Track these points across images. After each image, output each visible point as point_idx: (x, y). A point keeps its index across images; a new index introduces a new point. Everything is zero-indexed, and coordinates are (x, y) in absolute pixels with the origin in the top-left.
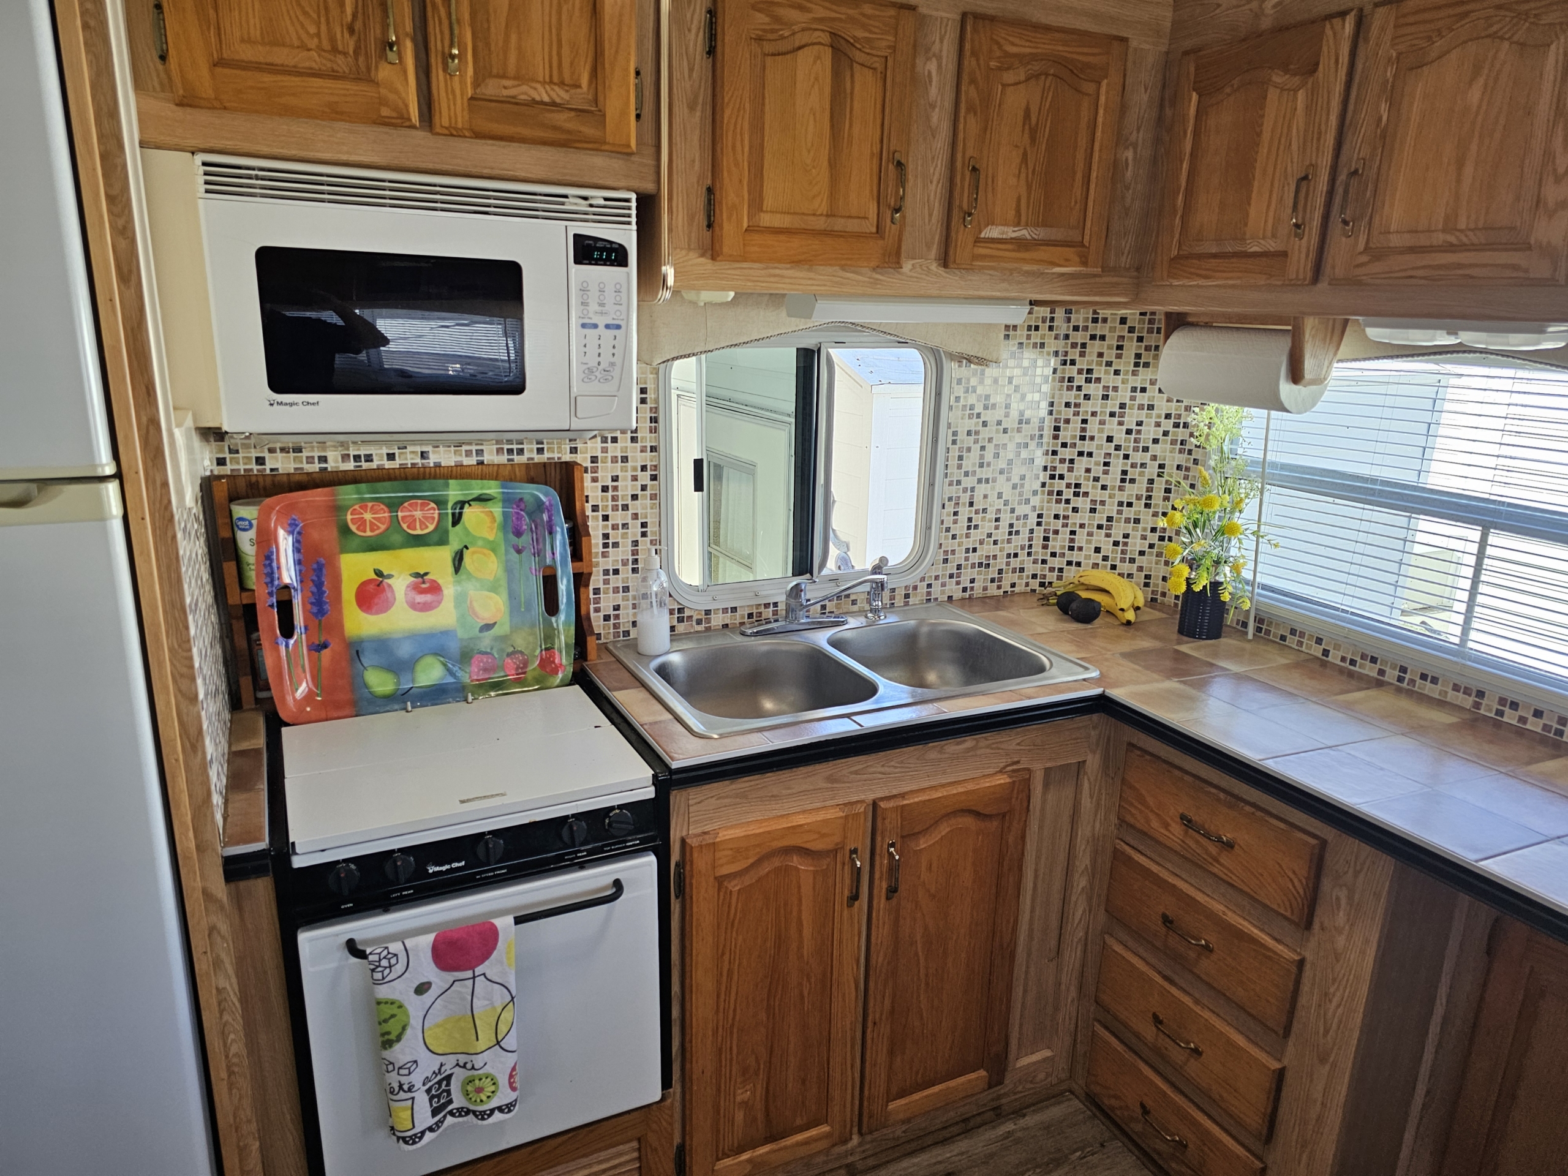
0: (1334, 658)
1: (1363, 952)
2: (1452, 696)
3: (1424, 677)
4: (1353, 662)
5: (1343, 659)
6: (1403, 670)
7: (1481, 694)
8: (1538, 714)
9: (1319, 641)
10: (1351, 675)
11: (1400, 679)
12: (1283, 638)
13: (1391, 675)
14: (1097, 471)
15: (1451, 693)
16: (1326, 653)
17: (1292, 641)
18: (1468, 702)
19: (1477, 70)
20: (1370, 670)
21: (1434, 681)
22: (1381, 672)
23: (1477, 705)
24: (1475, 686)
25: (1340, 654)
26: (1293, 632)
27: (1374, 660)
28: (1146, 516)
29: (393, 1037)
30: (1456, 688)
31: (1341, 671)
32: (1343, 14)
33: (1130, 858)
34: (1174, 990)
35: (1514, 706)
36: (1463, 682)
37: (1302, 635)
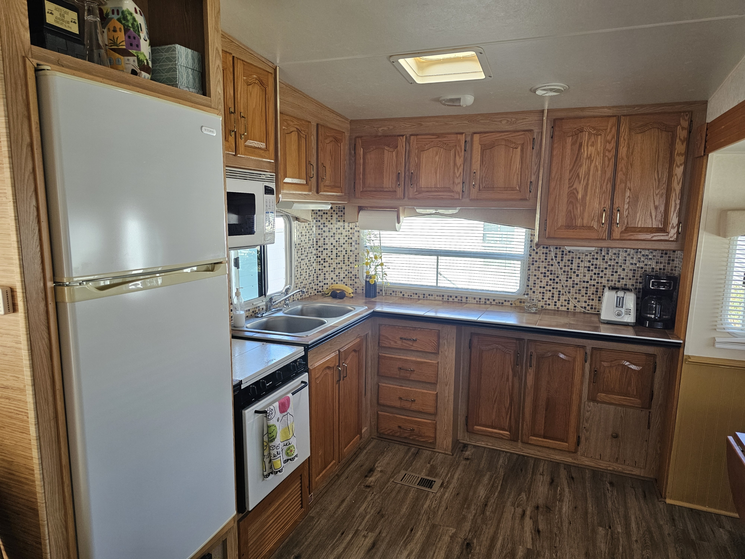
0: (406, 296)
1: (452, 353)
2: (437, 298)
3: (429, 295)
4: (411, 296)
5: (408, 296)
6: (424, 295)
7: (443, 296)
8: (456, 297)
9: (401, 292)
10: (411, 299)
11: (424, 297)
12: (391, 294)
13: (421, 297)
14: (330, 254)
15: (436, 297)
16: (403, 295)
17: (393, 294)
18: (441, 298)
19: (437, 154)
20: (416, 297)
21: (432, 295)
22: (419, 297)
23: (443, 299)
24: (442, 294)
25: (407, 294)
26: (393, 292)
27: (416, 294)
28: (344, 266)
29: (274, 437)
30: (437, 296)
31: (408, 298)
32: (403, 136)
33: (385, 356)
34: (404, 388)
35: (451, 297)
36: (439, 294)
37: (396, 292)
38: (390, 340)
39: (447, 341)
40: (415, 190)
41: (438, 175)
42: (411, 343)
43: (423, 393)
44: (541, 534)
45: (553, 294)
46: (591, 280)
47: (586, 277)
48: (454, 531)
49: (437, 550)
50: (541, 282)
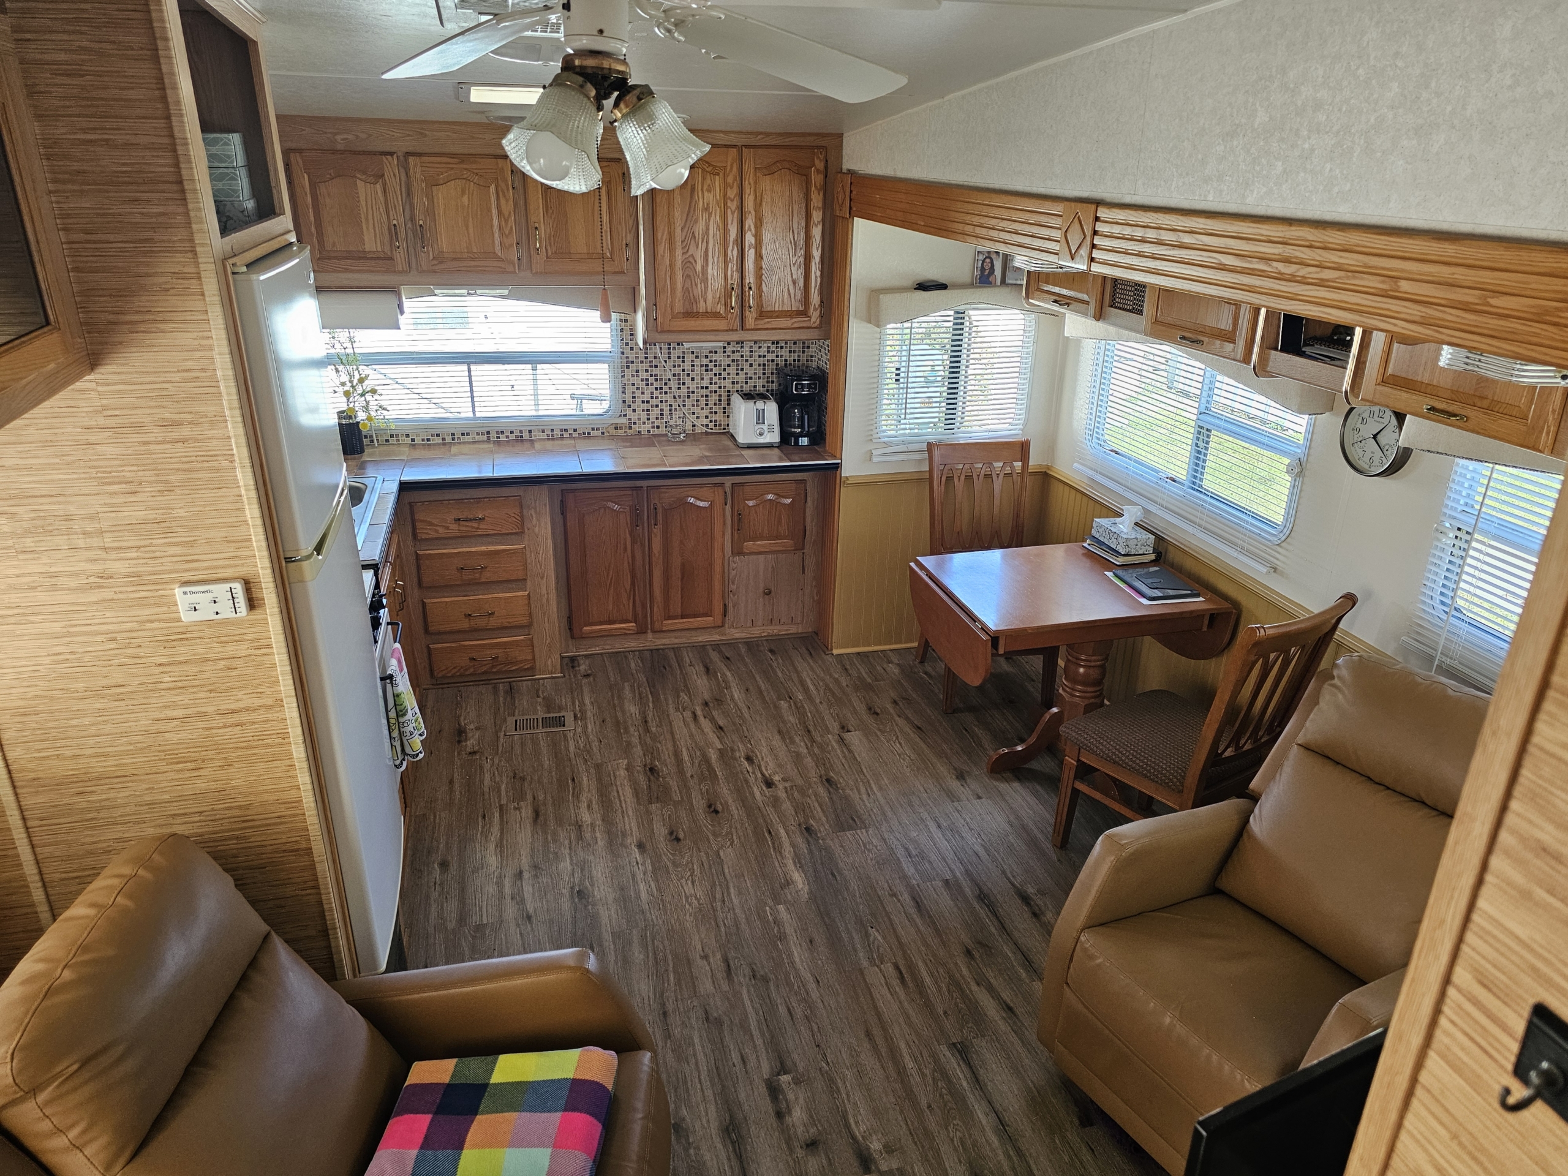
0: (418, 441)
2: (477, 438)
3: (463, 434)
4: (428, 440)
5: (423, 440)
6: (453, 434)
7: (488, 433)
8: (512, 432)
9: (407, 436)
10: (429, 445)
11: (453, 439)
12: (387, 441)
13: (449, 439)
15: (477, 437)
16: (413, 440)
17: (392, 441)
18: (485, 438)
20: (439, 440)
21: (468, 434)
22: (443, 439)
23: (489, 438)
24: (485, 430)
25: (421, 438)
26: (392, 436)
27: (438, 435)
29: (407, 708)
30: (478, 434)
31: (423, 445)
32: (391, 154)
33: (430, 555)
34: (471, 598)
35: (502, 432)
36: (480, 430)
37: (397, 435)
38: (437, 526)
39: (536, 512)
40: (431, 257)
41: (471, 230)
42: (475, 525)
43: (505, 598)
44: (725, 729)
45: (662, 410)
46: (711, 383)
47: (705, 381)
48: (626, 762)
49: (620, 789)
50: (643, 393)
